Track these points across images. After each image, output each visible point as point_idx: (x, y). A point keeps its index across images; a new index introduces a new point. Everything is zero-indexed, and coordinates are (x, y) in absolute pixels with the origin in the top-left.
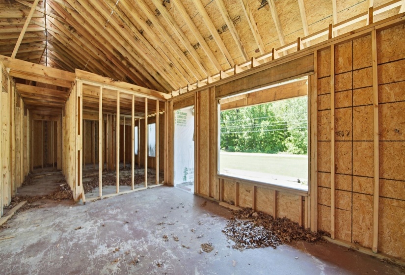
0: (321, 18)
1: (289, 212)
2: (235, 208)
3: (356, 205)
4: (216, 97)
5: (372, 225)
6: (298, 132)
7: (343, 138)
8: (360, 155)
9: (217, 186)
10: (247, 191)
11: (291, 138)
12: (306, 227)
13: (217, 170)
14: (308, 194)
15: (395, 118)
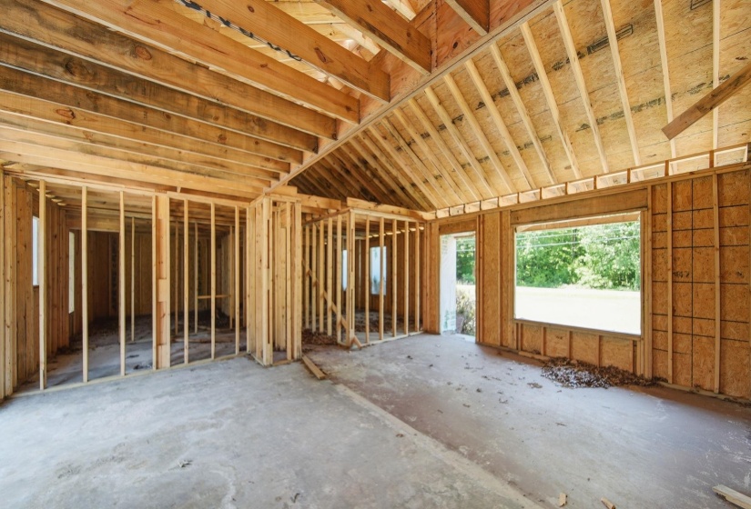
0: (655, 142)
1: (617, 358)
2: (542, 358)
3: (697, 347)
4: (512, 224)
5: (713, 367)
6: (600, 246)
7: (682, 279)
8: (701, 297)
9: (513, 332)
10: (558, 337)
11: (587, 258)
12: (638, 374)
13: (513, 313)
14: (641, 338)
15: (738, 262)
